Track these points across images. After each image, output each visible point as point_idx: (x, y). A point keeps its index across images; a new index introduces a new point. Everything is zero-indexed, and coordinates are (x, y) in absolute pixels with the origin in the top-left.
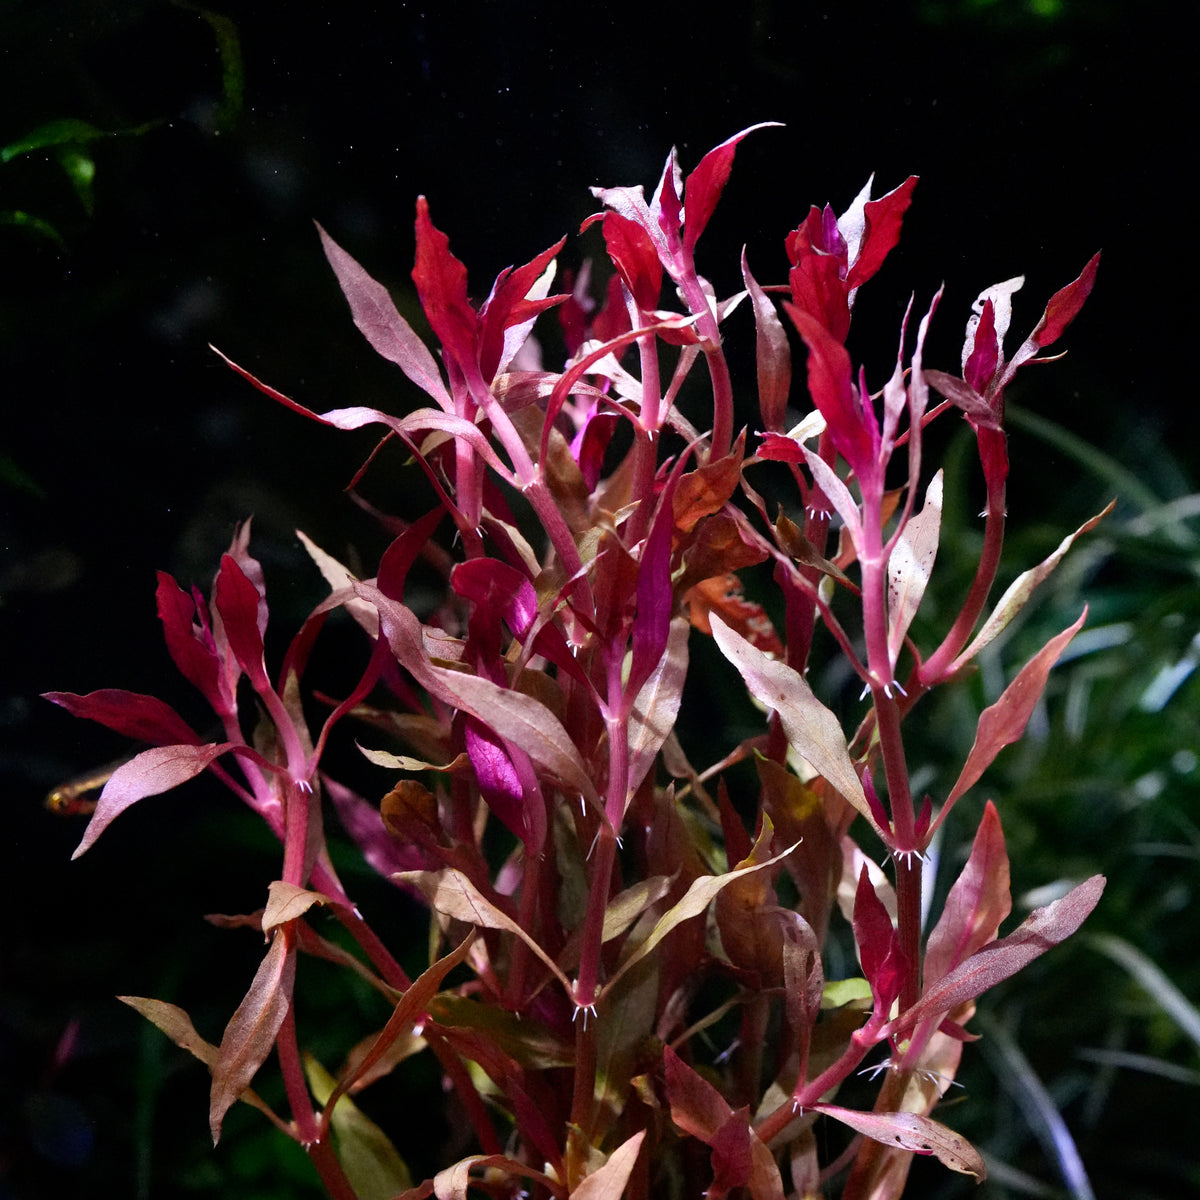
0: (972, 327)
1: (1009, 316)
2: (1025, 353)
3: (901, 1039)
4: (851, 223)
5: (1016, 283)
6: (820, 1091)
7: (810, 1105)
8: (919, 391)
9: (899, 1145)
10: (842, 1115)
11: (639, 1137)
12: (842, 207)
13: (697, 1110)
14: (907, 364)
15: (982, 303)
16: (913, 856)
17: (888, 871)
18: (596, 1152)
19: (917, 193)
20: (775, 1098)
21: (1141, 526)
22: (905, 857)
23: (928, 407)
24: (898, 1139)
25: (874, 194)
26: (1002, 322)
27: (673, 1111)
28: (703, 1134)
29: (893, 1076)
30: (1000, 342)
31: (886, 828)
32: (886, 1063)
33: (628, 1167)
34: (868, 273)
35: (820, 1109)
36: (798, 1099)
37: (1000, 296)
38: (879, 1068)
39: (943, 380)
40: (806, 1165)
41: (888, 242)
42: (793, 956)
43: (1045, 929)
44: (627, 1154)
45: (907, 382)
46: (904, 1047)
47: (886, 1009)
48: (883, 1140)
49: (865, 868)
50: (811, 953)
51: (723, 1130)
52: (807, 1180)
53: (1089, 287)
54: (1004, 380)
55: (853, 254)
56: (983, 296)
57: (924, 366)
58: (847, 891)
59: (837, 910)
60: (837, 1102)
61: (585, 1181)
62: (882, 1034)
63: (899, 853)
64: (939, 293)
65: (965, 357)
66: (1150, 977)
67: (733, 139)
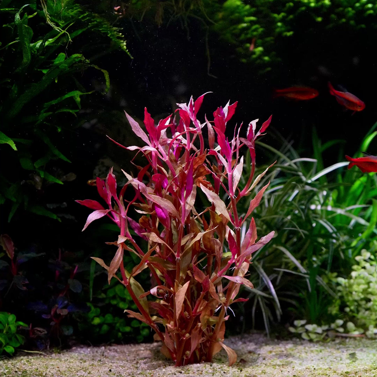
0: (249, 129)
1: (256, 127)
2: (258, 134)
3: (237, 262)
4: (226, 109)
5: (257, 120)
6: (222, 273)
7: (220, 276)
8: (238, 142)
9: (237, 282)
10: (227, 277)
11: (189, 282)
12: (224, 106)
13: (200, 277)
14: (236, 136)
15: (250, 124)
16: (239, 228)
17: (234, 231)
18: (180, 285)
19: (238, 104)
20: (214, 274)
21: (286, 165)
22: (237, 228)
23: (240, 145)
24: (237, 281)
25: (230, 104)
26: (254, 128)
27: (195, 277)
28: (201, 281)
29: (236, 270)
30: (254, 132)
31: (234, 223)
32: (235, 267)
33: (187, 288)
34: (229, 119)
35: (222, 276)
36: (218, 275)
37: (254, 123)
38: (234, 268)
39: (243, 140)
40: (220, 288)
41: (233, 113)
42: (217, 247)
43: (264, 241)
44: (186, 285)
45: (236, 140)
46: (238, 264)
47: (234, 257)
48: (234, 281)
49: (230, 230)
50: (220, 247)
51: (204, 280)
52: (220, 290)
53: (270, 121)
54: (255, 139)
55: (226, 115)
56: (251, 123)
57: (239, 137)
58: (227, 236)
59: (225, 239)
60: (226, 275)
61: (178, 291)
62: (234, 261)
63: (236, 228)
64: (242, 123)
65: (247, 135)
66: (288, 254)
67: (203, 95)
